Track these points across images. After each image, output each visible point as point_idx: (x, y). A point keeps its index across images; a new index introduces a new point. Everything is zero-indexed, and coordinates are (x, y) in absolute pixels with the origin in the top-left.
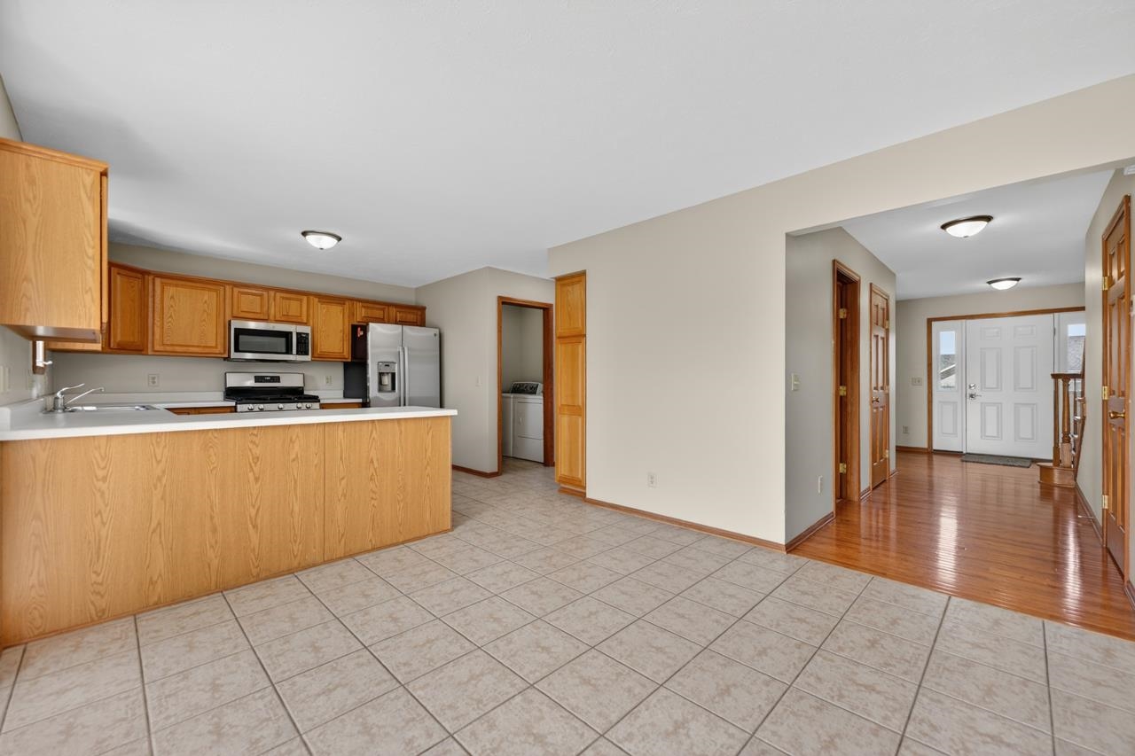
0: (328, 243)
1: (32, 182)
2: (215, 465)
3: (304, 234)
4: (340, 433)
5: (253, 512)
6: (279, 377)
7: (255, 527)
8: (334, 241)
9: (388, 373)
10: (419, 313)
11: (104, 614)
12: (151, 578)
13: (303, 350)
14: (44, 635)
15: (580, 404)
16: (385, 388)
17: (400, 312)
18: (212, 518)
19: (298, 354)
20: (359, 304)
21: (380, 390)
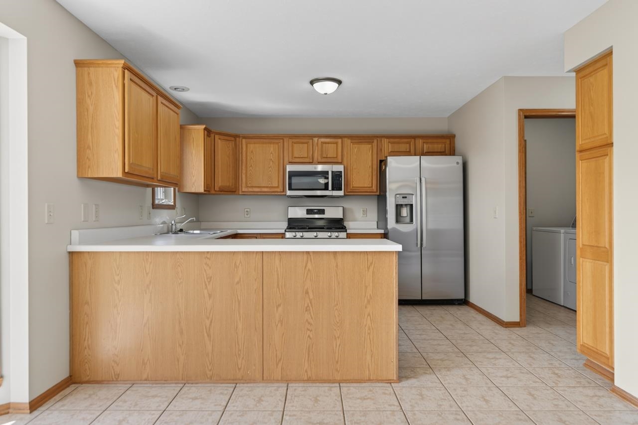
0: (331, 87)
1: (91, 84)
2: (181, 280)
3: (312, 83)
4: (277, 261)
5: (208, 322)
6: (324, 210)
7: (209, 336)
8: (335, 85)
9: (406, 205)
10: (448, 141)
11: (118, 377)
12: (143, 360)
13: (337, 186)
14: (88, 382)
15: (607, 246)
16: (402, 219)
17: (427, 143)
18: (180, 323)
19: (333, 189)
20: (385, 141)
21: (397, 221)
